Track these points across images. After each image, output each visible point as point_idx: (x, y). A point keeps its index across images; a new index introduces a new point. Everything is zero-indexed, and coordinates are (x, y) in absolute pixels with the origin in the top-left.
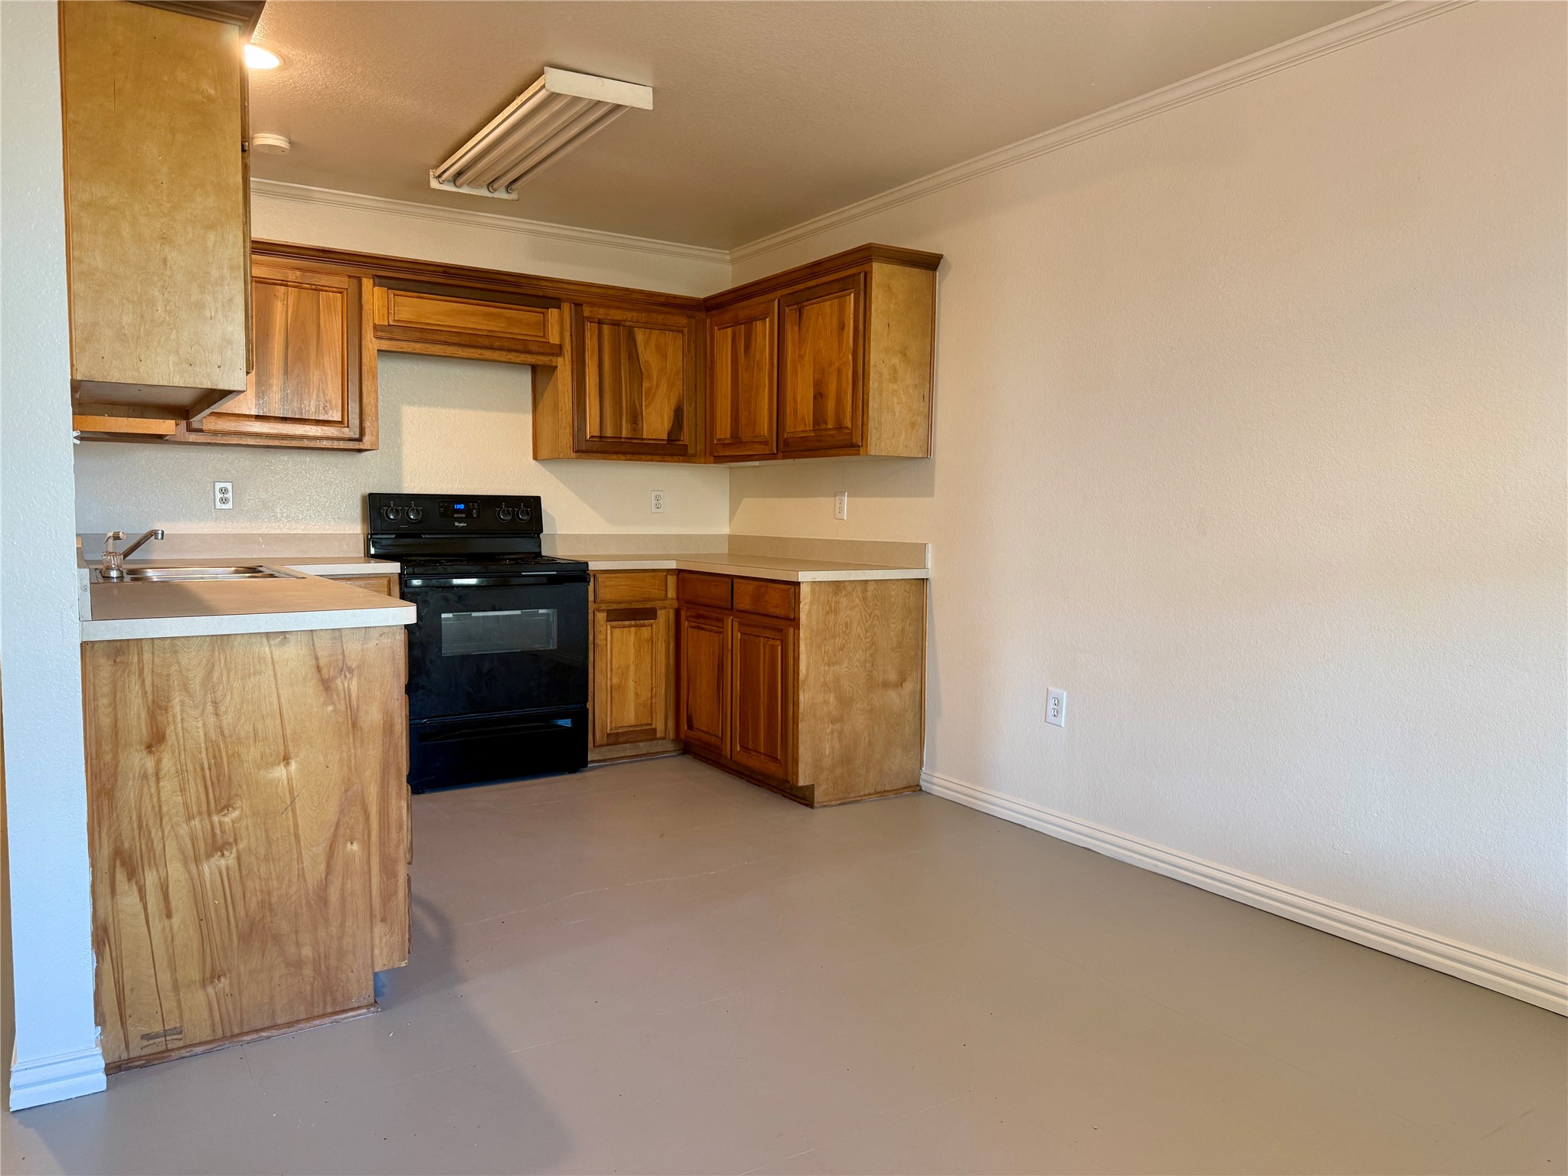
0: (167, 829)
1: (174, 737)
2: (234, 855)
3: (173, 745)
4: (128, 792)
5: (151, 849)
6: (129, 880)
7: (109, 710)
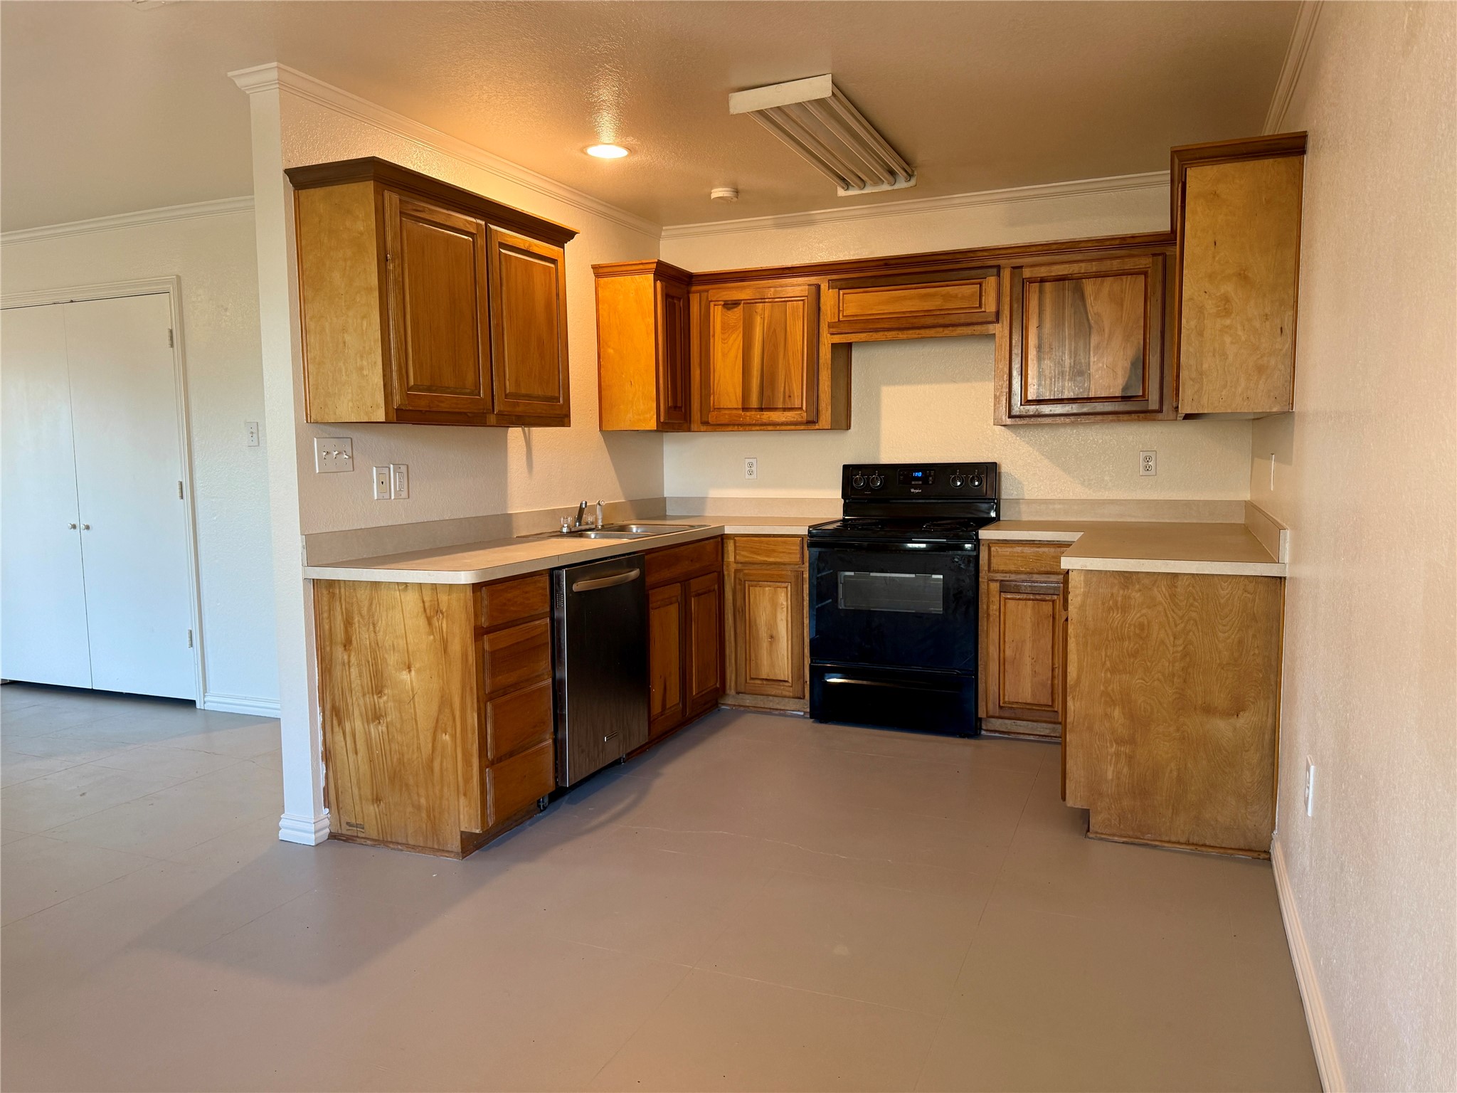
0: (354, 699)
1: (356, 642)
2: (385, 724)
3: (355, 648)
4: (337, 672)
5: (348, 709)
6: (339, 725)
7: (327, 621)
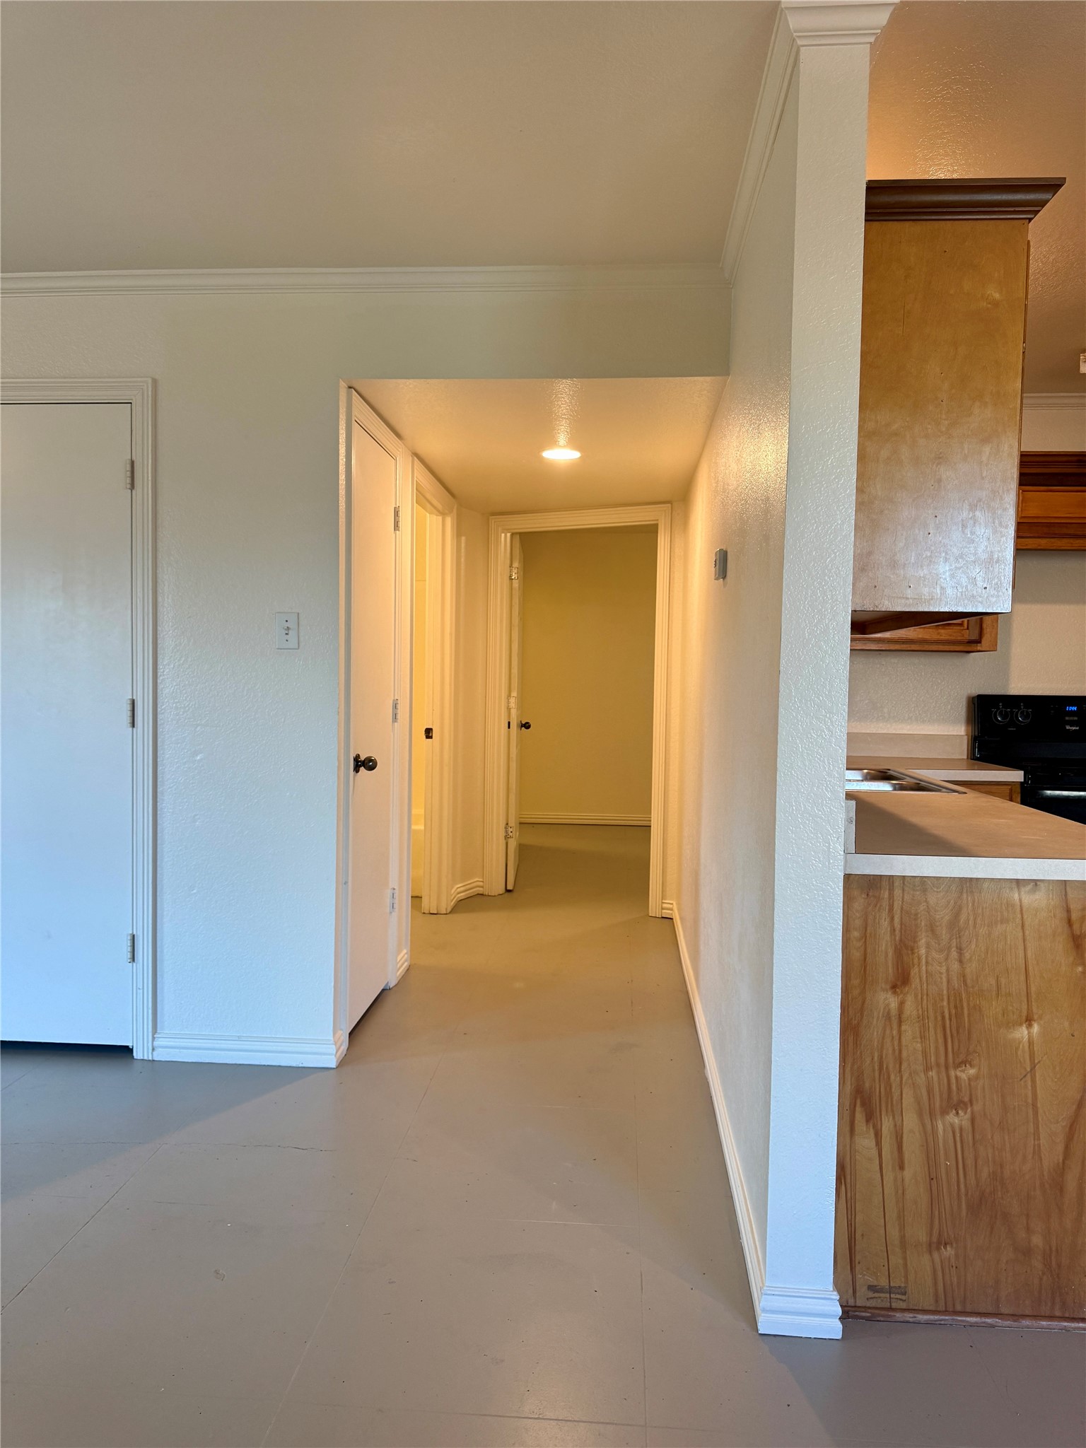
0: (905, 1075)
1: (918, 980)
2: (968, 1115)
3: (916, 988)
4: (872, 1032)
5: (889, 1093)
6: (867, 1121)
7: (859, 944)
